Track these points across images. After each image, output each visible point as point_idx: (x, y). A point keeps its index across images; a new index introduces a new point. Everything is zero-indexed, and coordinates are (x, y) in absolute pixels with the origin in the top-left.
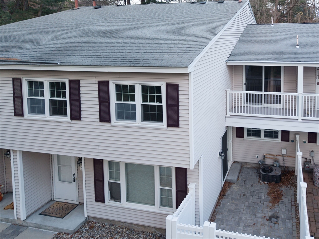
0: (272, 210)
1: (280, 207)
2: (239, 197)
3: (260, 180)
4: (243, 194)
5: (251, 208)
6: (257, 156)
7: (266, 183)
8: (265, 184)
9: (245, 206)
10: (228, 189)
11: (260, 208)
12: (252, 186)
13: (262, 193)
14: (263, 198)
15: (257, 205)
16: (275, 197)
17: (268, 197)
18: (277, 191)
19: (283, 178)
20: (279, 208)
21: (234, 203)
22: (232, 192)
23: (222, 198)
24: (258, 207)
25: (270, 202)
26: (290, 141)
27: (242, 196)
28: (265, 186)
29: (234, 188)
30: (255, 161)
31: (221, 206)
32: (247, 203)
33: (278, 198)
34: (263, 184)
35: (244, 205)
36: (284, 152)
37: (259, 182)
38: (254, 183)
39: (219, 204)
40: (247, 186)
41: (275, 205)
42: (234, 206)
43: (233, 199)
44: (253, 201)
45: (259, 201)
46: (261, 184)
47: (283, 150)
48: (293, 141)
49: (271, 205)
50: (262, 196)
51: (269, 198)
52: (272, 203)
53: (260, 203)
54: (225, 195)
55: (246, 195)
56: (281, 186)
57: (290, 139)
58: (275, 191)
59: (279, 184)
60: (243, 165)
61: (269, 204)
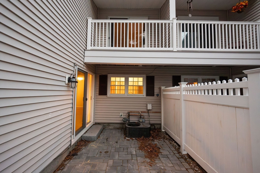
0: (153, 167)
1: (164, 162)
2: (98, 155)
3: (126, 136)
4: (106, 151)
5: (119, 168)
6: (120, 114)
7: (134, 138)
8: (133, 140)
9: (107, 166)
10: (84, 147)
11: (132, 166)
12: (117, 142)
13: (132, 149)
14: (134, 153)
15: (128, 162)
16: (151, 151)
17: (141, 151)
18: (150, 144)
19: (152, 132)
20: (162, 163)
21: (89, 164)
22: (89, 150)
23: (71, 159)
24: (129, 165)
25: (146, 157)
26: (155, 95)
27: (103, 153)
28: (133, 141)
29: (93, 146)
30: (119, 120)
31: (65, 170)
32: (111, 162)
33: (155, 151)
34: (130, 140)
35: (106, 164)
36: (150, 107)
37: (125, 138)
38: (119, 139)
39: (63, 167)
40: (111, 143)
41: (155, 160)
42: (89, 167)
43: (88, 158)
44: (120, 158)
45: (129, 157)
46: (128, 140)
47: (148, 105)
48: (158, 95)
49: (148, 160)
50: (132, 151)
51: (142, 153)
52: (149, 158)
53: (132, 159)
54: (77, 155)
55: (109, 152)
56: (153, 140)
57: (155, 94)
58: (147, 144)
59: (150, 138)
60: (106, 127)
61: (146, 159)
